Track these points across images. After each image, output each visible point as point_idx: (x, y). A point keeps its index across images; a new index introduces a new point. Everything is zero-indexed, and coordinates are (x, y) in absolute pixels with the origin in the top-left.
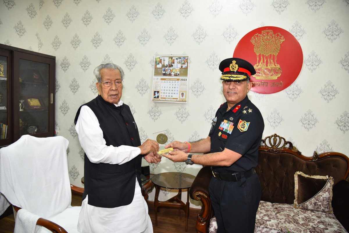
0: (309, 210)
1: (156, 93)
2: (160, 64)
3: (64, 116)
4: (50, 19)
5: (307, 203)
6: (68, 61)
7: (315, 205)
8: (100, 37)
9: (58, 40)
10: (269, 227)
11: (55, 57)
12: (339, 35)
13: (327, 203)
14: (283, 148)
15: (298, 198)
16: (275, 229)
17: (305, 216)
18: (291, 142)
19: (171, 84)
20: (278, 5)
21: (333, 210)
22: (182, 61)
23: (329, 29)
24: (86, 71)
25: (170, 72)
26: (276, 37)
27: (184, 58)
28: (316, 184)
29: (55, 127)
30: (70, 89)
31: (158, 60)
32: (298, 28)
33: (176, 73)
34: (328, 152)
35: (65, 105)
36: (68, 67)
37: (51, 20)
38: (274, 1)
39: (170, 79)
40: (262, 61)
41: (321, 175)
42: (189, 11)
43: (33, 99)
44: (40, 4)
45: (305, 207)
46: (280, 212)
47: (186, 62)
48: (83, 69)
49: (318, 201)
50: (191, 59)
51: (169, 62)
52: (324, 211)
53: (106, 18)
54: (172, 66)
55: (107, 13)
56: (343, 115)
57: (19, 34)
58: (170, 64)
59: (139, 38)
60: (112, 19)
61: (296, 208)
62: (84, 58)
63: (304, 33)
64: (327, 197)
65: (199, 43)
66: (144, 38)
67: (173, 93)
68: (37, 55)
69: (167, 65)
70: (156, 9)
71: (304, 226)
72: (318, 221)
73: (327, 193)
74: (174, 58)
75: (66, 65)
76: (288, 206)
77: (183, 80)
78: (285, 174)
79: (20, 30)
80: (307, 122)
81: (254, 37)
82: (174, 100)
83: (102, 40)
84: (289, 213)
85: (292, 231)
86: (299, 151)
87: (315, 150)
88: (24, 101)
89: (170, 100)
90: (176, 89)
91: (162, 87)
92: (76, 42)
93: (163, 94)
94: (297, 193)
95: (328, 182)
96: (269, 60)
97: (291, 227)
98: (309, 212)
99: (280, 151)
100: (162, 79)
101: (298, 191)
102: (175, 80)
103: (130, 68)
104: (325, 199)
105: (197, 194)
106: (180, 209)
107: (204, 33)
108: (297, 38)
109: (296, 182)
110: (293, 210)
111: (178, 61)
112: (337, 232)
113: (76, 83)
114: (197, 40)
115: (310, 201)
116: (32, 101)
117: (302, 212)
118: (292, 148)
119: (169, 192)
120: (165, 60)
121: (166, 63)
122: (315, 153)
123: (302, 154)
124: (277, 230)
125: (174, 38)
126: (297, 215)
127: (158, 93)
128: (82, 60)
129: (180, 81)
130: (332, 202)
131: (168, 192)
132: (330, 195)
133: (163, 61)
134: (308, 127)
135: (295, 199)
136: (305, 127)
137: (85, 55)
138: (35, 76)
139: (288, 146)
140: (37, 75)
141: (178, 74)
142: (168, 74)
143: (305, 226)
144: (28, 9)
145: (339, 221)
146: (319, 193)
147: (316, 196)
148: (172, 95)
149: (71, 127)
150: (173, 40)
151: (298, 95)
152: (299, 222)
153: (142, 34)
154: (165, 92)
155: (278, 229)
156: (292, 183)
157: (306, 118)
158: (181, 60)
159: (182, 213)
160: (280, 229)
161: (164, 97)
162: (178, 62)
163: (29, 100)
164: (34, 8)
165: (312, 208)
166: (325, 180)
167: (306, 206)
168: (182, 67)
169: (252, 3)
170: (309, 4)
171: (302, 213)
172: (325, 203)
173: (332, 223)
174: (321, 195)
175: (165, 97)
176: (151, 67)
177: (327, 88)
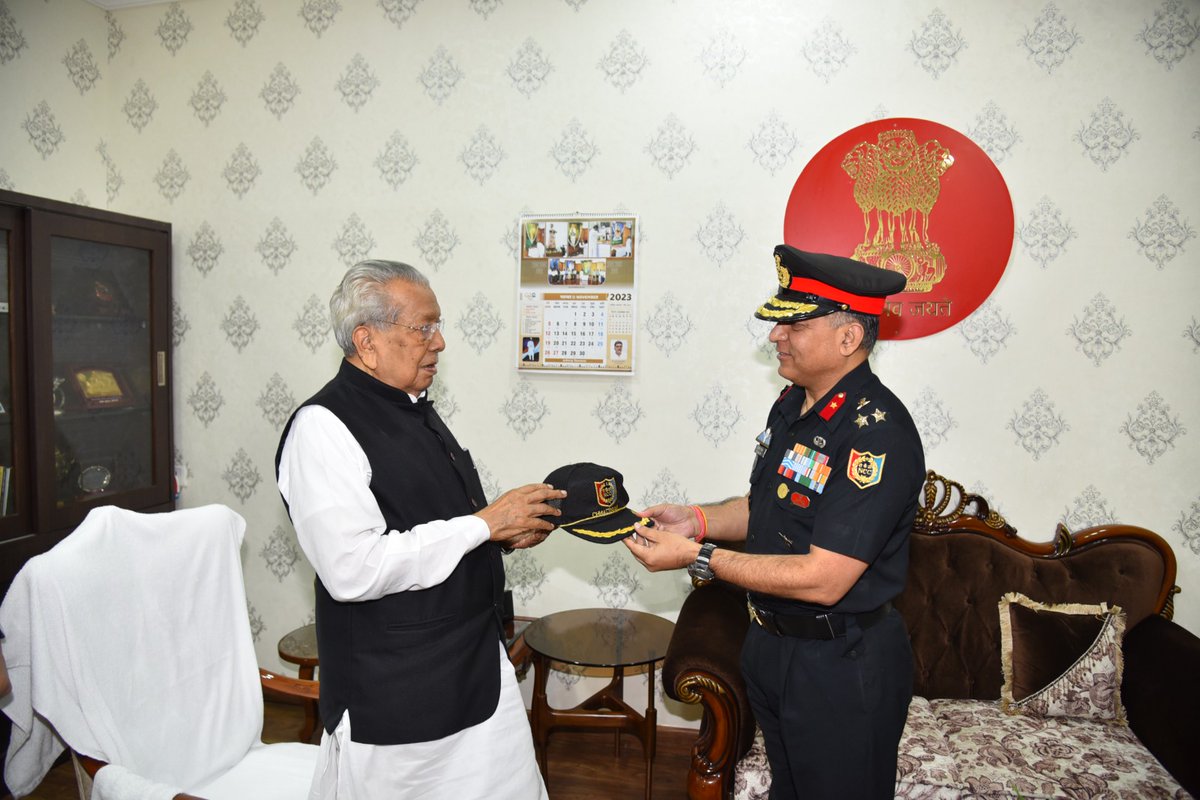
0: (1052, 717)
1: (530, 344)
2: (539, 244)
3: (206, 427)
4: (146, 94)
5: (1046, 695)
6: (215, 237)
7: (1070, 700)
8: (328, 154)
9: (178, 165)
10: (929, 779)
11: (169, 226)
12: (1128, 148)
13: (1109, 691)
14: (957, 516)
15: (1014, 678)
16: (952, 788)
17: (1042, 740)
18: (983, 496)
19: (580, 311)
20: (930, 48)
21: (1128, 714)
22: (613, 233)
23: (1094, 127)
24: (279, 270)
25: (575, 272)
26: (926, 151)
27: (621, 223)
28: (1072, 631)
29: (173, 468)
30: (226, 335)
31: (533, 231)
32: (995, 124)
33: (594, 274)
34: (1102, 524)
35: (206, 391)
36: (215, 258)
37: (150, 96)
38: (915, 37)
39: (576, 295)
40: (880, 233)
41: (1083, 602)
42: (635, 68)
43: (94, 372)
44: (111, 40)
45: (1039, 709)
46: (959, 730)
47: (629, 237)
48: (269, 265)
49: (1080, 687)
50: (643, 229)
51: (569, 238)
52: (1098, 718)
53: (348, 91)
54: (581, 251)
55: (351, 72)
56: (1146, 405)
57: (39, 149)
58: (573, 244)
59: (463, 158)
60: (369, 92)
61: (1009, 713)
62: (271, 228)
63: (1014, 141)
64: (1108, 672)
65: (670, 173)
66: (482, 158)
67: (587, 344)
68: (110, 222)
69: (563, 249)
70: (522, 60)
71: (1041, 773)
72: (1084, 751)
73: (1106, 659)
74: (585, 225)
75: (208, 252)
76: (981, 708)
77: (618, 297)
78: (969, 601)
79: (44, 133)
80: (1032, 428)
81: (855, 154)
82: (592, 365)
83: (335, 166)
84: (988, 730)
85: (1006, 789)
86: (1009, 526)
87: (1058, 520)
88: (63, 380)
89: (576, 365)
90: (596, 329)
91: (550, 324)
92: (241, 174)
93: (552, 348)
94: (1010, 664)
95: (1108, 623)
96: (902, 228)
97: (1002, 775)
98: (1052, 723)
99: (948, 527)
100: (548, 297)
101: (1014, 655)
102: (592, 297)
103: (436, 259)
104: (1100, 679)
105: (690, 681)
106: (620, 732)
107: (687, 138)
108: (992, 157)
109: (1006, 629)
110: (1001, 722)
111: (599, 234)
112: (1148, 785)
113: (245, 313)
114: (663, 163)
115: (1054, 689)
116: (92, 379)
117: (1030, 724)
118: (987, 516)
119: (580, 675)
120: (554, 232)
121: (561, 242)
122: (1062, 531)
123: (1018, 534)
124: (956, 788)
125: (585, 157)
126: (1015, 737)
127: (535, 345)
128: (266, 235)
129: (608, 302)
130: (1124, 688)
131: (576, 677)
132: (1114, 665)
133: (548, 235)
134: (1036, 445)
135: (1003, 683)
136: (1025, 446)
137: (276, 218)
138: (102, 291)
139: (971, 509)
140: (106, 290)
141: (603, 279)
142: (566, 279)
143: (1044, 771)
144: (68, 61)
145: (1150, 749)
146: (1082, 662)
147: (1072, 672)
148: (582, 349)
149: (231, 465)
150: (581, 166)
151: (1002, 341)
152: (1026, 759)
153: (475, 142)
154: (561, 338)
155: (960, 786)
156: (990, 632)
157: (1027, 416)
158: (609, 230)
159: (626, 746)
160: (968, 785)
161: (555, 357)
162: (599, 239)
163: (81, 377)
164: (89, 56)
165: (1062, 712)
166: (1099, 616)
167: (1040, 704)
168: (614, 254)
169: (845, 42)
170: (1030, 45)
171: (1032, 730)
172: (1102, 692)
173: (1128, 759)
174: (1087, 666)
175: (560, 356)
176: (509, 255)
177: (1094, 318)
